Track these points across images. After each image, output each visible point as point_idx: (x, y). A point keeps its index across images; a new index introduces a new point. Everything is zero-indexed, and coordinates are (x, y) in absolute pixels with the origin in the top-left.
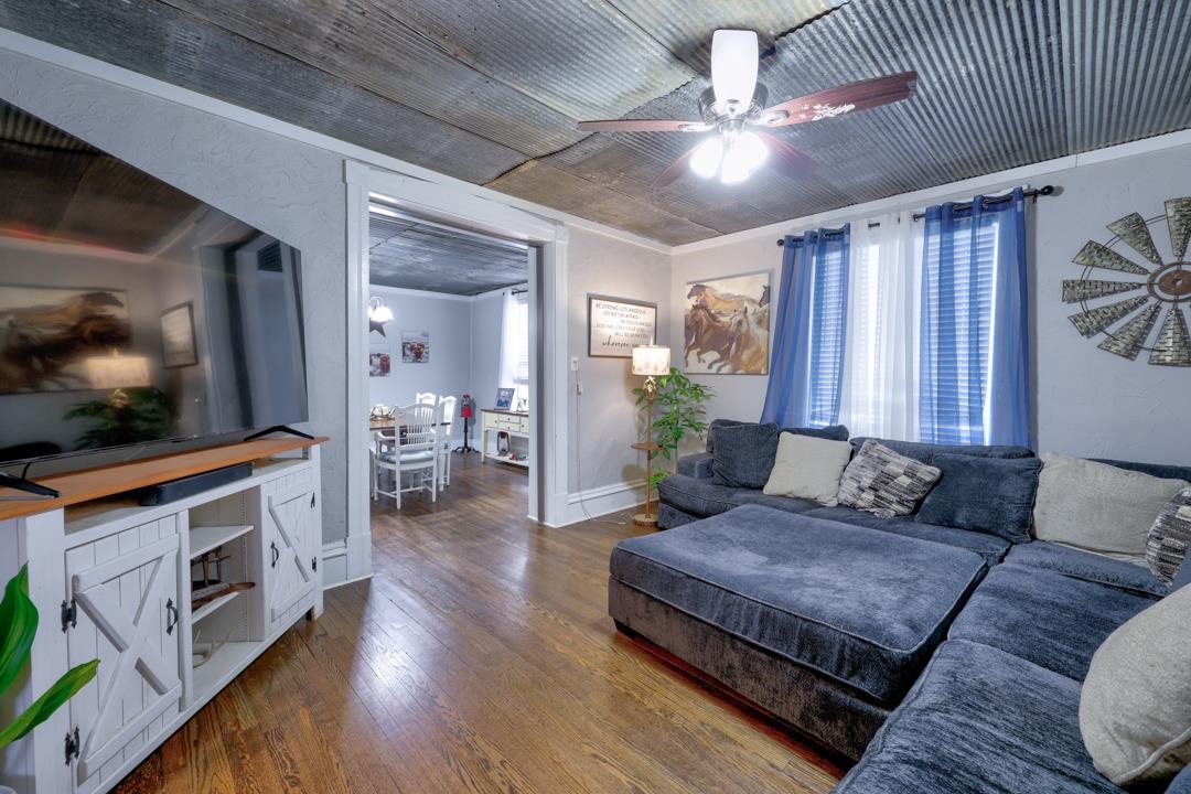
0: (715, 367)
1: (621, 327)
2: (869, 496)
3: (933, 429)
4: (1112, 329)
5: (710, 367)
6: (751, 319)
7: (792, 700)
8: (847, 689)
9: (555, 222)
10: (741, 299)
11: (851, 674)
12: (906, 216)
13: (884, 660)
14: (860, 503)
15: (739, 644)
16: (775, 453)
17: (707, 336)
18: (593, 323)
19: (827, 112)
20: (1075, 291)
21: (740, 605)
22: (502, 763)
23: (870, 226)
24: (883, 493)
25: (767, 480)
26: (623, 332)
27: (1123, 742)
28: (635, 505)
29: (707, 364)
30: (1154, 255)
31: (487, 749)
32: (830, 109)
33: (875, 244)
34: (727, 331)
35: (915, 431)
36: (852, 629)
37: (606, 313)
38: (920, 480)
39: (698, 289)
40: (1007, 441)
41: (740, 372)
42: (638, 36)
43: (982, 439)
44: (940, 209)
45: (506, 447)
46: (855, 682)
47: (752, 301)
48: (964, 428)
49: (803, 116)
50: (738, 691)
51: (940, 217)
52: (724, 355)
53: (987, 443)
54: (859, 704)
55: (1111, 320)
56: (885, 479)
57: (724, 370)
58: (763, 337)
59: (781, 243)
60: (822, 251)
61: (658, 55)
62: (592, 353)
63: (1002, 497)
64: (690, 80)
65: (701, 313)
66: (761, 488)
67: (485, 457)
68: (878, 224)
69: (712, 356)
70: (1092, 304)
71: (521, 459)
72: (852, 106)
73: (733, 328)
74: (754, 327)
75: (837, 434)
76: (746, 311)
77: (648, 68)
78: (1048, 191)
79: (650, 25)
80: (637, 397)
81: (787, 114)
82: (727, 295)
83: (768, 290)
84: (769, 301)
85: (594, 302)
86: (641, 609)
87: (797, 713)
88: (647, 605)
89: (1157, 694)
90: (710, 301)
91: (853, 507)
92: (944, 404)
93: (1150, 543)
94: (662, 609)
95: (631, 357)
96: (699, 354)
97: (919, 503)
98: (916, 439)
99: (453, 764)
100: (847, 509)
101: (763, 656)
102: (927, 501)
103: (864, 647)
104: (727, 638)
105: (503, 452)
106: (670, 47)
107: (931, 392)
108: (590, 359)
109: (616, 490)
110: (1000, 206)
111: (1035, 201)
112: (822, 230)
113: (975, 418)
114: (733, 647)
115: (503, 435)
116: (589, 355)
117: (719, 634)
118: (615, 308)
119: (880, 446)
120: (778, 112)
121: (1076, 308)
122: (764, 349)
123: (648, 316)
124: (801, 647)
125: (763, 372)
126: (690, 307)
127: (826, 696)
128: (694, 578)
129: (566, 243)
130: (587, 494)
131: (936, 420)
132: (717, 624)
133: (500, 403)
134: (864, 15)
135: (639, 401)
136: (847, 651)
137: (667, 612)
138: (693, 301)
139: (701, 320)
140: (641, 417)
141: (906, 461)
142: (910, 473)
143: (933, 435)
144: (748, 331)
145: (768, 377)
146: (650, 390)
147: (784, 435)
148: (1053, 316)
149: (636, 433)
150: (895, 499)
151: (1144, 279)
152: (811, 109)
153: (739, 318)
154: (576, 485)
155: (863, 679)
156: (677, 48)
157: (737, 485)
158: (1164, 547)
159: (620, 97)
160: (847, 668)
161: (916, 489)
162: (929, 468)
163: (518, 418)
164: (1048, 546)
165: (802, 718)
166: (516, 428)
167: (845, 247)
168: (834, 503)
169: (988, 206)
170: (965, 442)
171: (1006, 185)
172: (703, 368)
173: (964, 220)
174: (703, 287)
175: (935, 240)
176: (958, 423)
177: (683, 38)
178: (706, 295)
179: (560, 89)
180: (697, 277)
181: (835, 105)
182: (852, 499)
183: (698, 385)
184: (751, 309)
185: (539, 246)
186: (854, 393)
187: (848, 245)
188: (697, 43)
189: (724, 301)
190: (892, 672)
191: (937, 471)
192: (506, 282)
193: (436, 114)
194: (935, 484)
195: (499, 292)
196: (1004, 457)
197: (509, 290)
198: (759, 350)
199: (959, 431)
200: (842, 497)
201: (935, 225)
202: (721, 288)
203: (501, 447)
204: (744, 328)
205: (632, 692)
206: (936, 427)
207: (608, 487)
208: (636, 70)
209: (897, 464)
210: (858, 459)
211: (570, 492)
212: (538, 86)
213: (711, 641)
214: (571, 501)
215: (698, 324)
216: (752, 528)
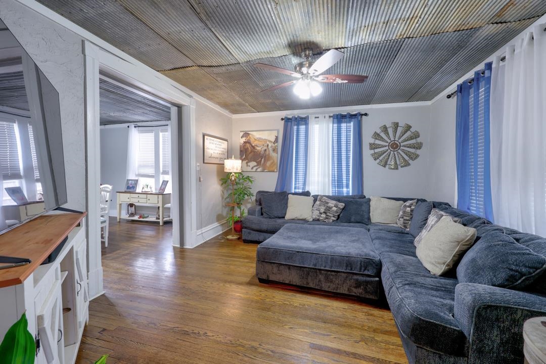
0: (255, 169)
1: (215, 150)
2: (324, 216)
3: (336, 191)
4: (381, 158)
5: (252, 168)
6: (270, 149)
7: (344, 285)
8: (363, 275)
9: (190, 96)
10: (266, 140)
11: (364, 270)
12: (327, 116)
13: (374, 263)
14: (321, 218)
15: (323, 272)
16: (287, 203)
17: (250, 155)
18: (205, 148)
19: (339, 81)
20: (373, 146)
21: (322, 257)
22: (260, 344)
23: (316, 118)
24: (328, 214)
25: (286, 214)
26: (216, 152)
27: (438, 265)
28: (221, 232)
29: (251, 167)
30: (389, 138)
31: (249, 343)
32: (340, 81)
33: (317, 124)
34: (260, 153)
35: (330, 191)
36: (363, 256)
37: (210, 143)
38: (339, 208)
39: (246, 134)
40: (356, 193)
41: (266, 171)
42: (282, 34)
43: (349, 193)
44: (337, 115)
45: (133, 212)
46: (366, 272)
47: (270, 142)
48: (345, 190)
49: (332, 81)
50: (323, 289)
51: (337, 118)
52: (259, 164)
53: (351, 194)
54: (368, 279)
55: (380, 156)
56: (328, 209)
57: (259, 170)
58: (276, 157)
59: (282, 119)
60: (298, 125)
61: (283, 42)
62: (205, 162)
63: (363, 211)
64: (288, 54)
65: (248, 145)
66: (284, 217)
67: (120, 219)
68: (318, 117)
69: (253, 164)
70: (376, 151)
71: (146, 218)
72: (347, 81)
73: (262, 152)
74: (271, 152)
75: (307, 194)
76: (268, 145)
77: (277, 46)
78: (366, 115)
79: (288, 32)
80: (221, 182)
81: (327, 78)
82: (260, 138)
83: (277, 138)
84: (277, 142)
85: (206, 137)
86: (275, 270)
87: (347, 289)
88: (279, 268)
89: (443, 251)
90: (252, 140)
91: (318, 220)
92: (339, 183)
93: (400, 219)
94: (287, 267)
95: (224, 164)
96: (247, 163)
97: (339, 216)
98: (331, 194)
99: (240, 354)
100: (316, 220)
101: (333, 273)
102: (341, 215)
103: (368, 260)
104: (318, 271)
105: (132, 215)
106: (289, 40)
107: (335, 178)
108: (204, 164)
109: (214, 227)
110: (353, 117)
111: (362, 117)
112: (298, 116)
113: (347, 186)
114: (321, 273)
115: (131, 205)
116: (204, 163)
117: (314, 270)
118: (213, 140)
119: (324, 198)
120: (325, 77)
121: (372, 152)
122: (276, 161)
123: (224, 145)
124: (347, 266)
125: (275, 171)
126: (242, 142)
127: (357, 280)
128: (301, 252)
129: (194, 107)
130: (204, 230)
131: (336, 187)
132: (313, 267)
133: (128, 188)
134: (352, 52)
135: (222, 184)
136: (363, 263)
137: (289, 269)
138: (244, 140)
139: (248, 148)
140: (223, 192)
141: (334, 202)
142: (336, 206)
143: (336, 193)
144: (269, 154)
145: (278, 173)
146: (233, 179)
147: (290, 196)
148: (367, 153)
149: (221, 198)
150: (332, 215)
151: (387, 144)
152: (335, 79)
153: (265, 148)
154: (200, 226)
155: (368, 271)
156: (291, 43)
157: (273, 217)
158: (404, 220)
159: (259, 53)
160: (363, 269)
161: (339, 211)
162: (341, 204)
163: (146, 195)
164: (375, 225)
165: (349, 290)
166: (144, 201)
167: (306, 124)
168: (311, 220)
169: (351, 117)
170: (345, 194)
171: (355, 111)
172: (249, 169)
173: (344, 120)
174: (248, 134)
175: (336, 125)
176: (343, 188)
177: (296, 40)
178: (250, 138)
179: (238, 42)
180: (246, 129)
181: (342, 80)
182: (318, 217)
183: (248, 177)
184: (270, 145)
185: (179, 107)
186: (310, 178)
187: (308, 124)
188: (299, 43)
189: (259, 141)
190: (377, 265)
191: (344, 204)
192: (132, 120)
193: (162, 34)
194: (343, 209)
195: (126, 125)
196: (359, 198)
197: (132, 125)
198: (274, 162)
199: (343, 191)
200: (314, 217)
201: (336, 120)
202: (257, 135)
203: (130, 212)
204: (267, 152)
205: (285, 302)
206: (337, 190)
207: (211, 226)
208: (272, 45)
209: (332, 203)
210: (318, 203)
211: (197, 229)
212: (228, 38)
213: (311, 274)
214: (198, 234)
215: (246, 150)
216: (297, 232)
